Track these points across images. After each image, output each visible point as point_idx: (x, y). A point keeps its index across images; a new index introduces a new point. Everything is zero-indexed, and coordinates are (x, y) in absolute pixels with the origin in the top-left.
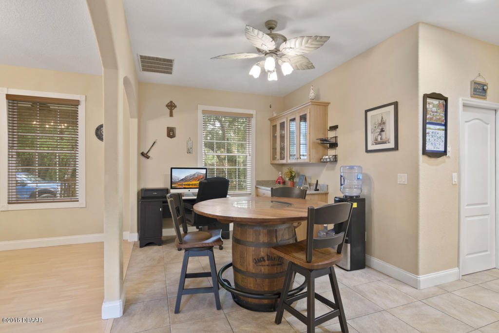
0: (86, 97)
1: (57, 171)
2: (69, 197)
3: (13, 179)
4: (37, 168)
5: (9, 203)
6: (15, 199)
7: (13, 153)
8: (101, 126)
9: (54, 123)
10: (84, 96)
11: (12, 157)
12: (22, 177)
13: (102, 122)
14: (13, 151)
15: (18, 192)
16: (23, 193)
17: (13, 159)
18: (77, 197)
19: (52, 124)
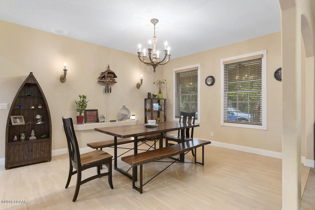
0: (267, 50)
1: (249, 104)
2: (255, 121)
3: (226, 110)
4: (237, 102)
5: (224, 122)
6: (227, 120)
7: (226, 94)
8: (280, 69)
9: (247, 75)
10: (266, 50)
11: (226, 96)
12: (231, 109)
13: (281, 66)
14: (226, 93)
15: (229, 117)
16: (232, 119)
17: (226, 97)
18: (261, 122)
19: (246, 76)
